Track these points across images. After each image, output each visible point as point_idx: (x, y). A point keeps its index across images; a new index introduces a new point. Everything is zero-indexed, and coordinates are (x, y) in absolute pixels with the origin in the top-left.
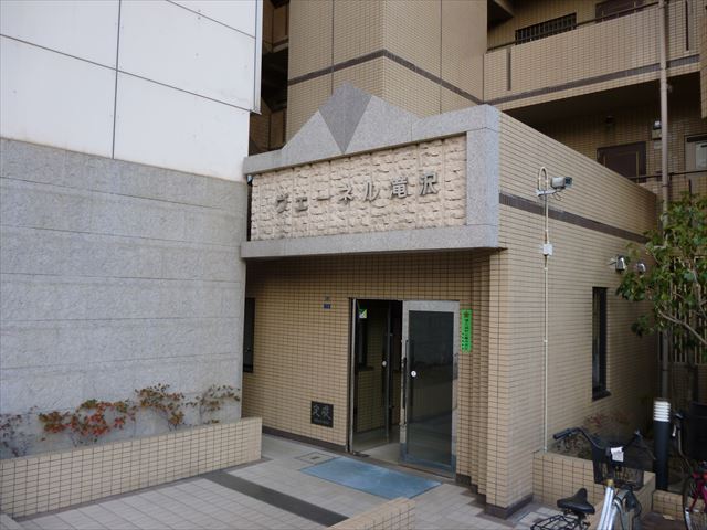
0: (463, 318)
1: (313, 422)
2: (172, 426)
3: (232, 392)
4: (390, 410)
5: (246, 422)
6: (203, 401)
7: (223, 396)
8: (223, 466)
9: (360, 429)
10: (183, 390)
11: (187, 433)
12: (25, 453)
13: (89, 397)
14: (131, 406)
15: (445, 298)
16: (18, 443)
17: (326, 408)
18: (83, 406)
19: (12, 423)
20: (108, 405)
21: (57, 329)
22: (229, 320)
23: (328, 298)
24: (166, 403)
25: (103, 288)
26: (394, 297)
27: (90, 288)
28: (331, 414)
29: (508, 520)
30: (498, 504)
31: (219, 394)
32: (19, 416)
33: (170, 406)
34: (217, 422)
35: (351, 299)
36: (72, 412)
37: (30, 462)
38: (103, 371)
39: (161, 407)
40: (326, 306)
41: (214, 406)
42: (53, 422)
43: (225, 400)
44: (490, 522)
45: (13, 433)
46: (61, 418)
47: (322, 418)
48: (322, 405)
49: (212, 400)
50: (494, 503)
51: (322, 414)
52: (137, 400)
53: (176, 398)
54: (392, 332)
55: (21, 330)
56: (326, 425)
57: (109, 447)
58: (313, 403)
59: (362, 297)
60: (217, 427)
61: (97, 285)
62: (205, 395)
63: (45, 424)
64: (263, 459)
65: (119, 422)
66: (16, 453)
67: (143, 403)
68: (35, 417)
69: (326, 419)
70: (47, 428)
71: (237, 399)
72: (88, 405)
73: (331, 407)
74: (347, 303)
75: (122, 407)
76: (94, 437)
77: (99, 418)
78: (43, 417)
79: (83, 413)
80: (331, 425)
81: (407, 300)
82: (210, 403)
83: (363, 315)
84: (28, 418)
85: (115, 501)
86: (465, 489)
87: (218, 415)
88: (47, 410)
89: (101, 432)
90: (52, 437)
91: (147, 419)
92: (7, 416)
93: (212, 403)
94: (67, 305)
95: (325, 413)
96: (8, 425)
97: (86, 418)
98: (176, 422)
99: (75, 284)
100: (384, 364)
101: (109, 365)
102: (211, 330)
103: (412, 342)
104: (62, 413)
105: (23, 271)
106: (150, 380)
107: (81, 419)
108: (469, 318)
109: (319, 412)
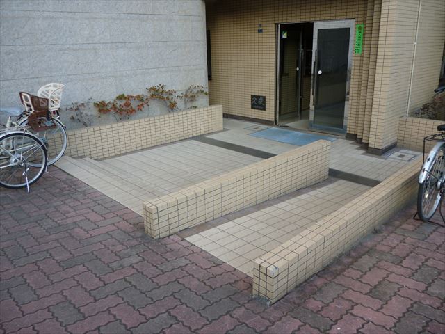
0: (358, 32)
1: (252, 108)
2: (170, 110)
3: (203, 90)
4: (301, 99)
5: (213, 107)
6: (186, 96)
7: (198, 92)
8: (202, 133)
9: (283, 111)
10: (174, 88)
11: (180, 114)
12: (90, 125)
13: (121, 93)
14: (145, 98)
15: (345, 17)
16: (85, 120)
17: (261, 99)
18: (117, 98)
19: (80, 108)
20: (132, 97)
21: (95, 49)
22: (197, 43)
23: (260, 25)
24: (165, 96)
25: (118, 21)
26: (308, 20)
27: (110, 21)
28: (264, 102)
29: (382, 156)
30: (376, 147)
31: (195, 91)
32: (83, 104)
33: (167, 98)
34: (196, 107)
35: (277, 24)
36: (112, 101)
37: (95, 129)
38: (125, 76)
39: (162, 98)
40: (259, 31)
41: (193, 98)
42: (102, 107)
43: (199, 95)
44: (370, 157)
45: (82, 113)
46: (107, 105)
47: (258, 105)
48: (258, 97)
49: (191, 94)
50: (373, 146)
51: (258, 103)
52: (147, 94)
53: (170, 93)
54: (303, 48)
55: (74, 50)
56: (261, 109)
57: (138, 121)
58: (252, 96)
59: (285, 22)
60: (197, 110)
61: (114, 19)
62: (187, 91)
63: (98, 109)
64: (224, 130)
65: (140, 107)
66: (85, 125)
67: (152, 96)
68: (91, 105)
69: (261, 105)
70: (100, 111)
71: (206, 94)
72: (121, 97)
73: (264, 98)
74: (274, 28)
75: (140, 98)
76: (127, 116)
77: (127, 105)
78: (96, 105)
79: (119, 102)
80: (264, 109)
81: (316, 21)
82: (190, 97)
83: (285, 36)
84: (88, 105)
85: (145, 152)
86: (353, 142)
87: (196, 104)
88: (98, 100)
89: (131, 112)
90: (103, 116)
91: (155, 106)
92: (76, 104)
93: (192, 96)
94: (98, 33)
95: (260, 102)
96: (78, 109)
97: (120, 105)
98: (172, 107)
99: (101, 18)
100: (298, 69)
101: (128, 73)
102: (187, 50)
103: (319, 52)
104: (107, 102)
105: (69, 10)
106: (154, 82)
107: (118, 106)
108: (362, 31)
109: (257, 101)
